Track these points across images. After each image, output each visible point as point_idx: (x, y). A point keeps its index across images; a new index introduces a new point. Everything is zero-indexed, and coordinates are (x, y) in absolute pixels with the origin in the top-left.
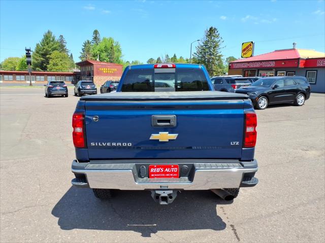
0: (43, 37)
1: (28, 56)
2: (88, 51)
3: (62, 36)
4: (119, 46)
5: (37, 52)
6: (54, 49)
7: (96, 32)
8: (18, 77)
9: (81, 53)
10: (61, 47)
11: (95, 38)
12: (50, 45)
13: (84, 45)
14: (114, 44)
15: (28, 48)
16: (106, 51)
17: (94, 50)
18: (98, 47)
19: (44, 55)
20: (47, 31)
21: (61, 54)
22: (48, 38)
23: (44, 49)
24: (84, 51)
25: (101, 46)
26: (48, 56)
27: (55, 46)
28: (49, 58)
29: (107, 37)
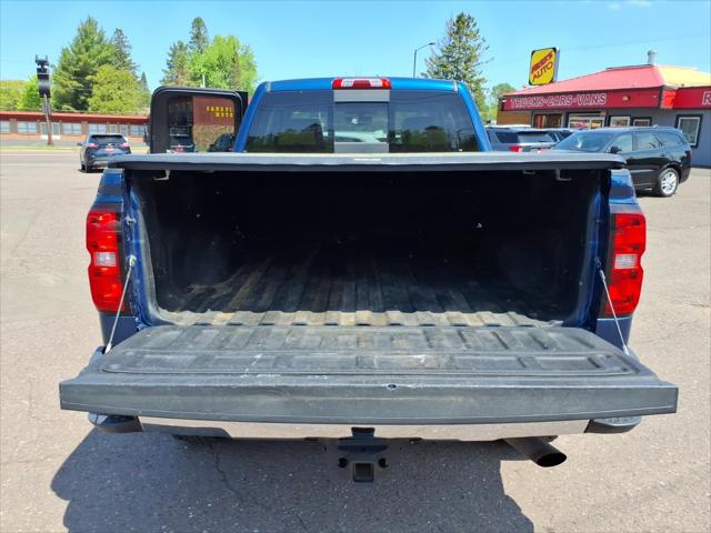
0: (76, 33)
1: (42, 75)
2: (181, 67)
3: (121, 31)
4: (251, 56)
5: (64, 69)
6: (104, 61)
7: (198, 23)
8: (21, 125)
9: (166, 72)
10: (120, 58)
11: (197, 36)
12: (93, 51)
13: (171, 52)
14: (240, 52)
15: (41, 58)
16: (220, 67)
17: (194, 64)
18: (203, 59)
19: (79, 75)
20: (84, 20)
21: (117, 73)
22: (87, 36)
23: (79, 60)
24: (171, 67)
25: (211, 55)
26: (88, 78)
27: (103, 54)
28: (91, 81)
29: (224, 35)
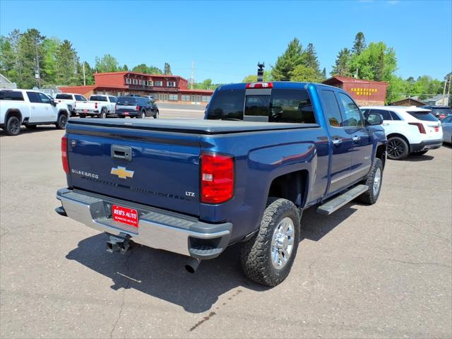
1: (260, 73)
2: (344, 64)
3: (312, 45)
4: (394, 54)
5: (278, 68)
6: (300, 63)
7: (360, 36)
9: (333, 67)
10: (310, 59)
11: (358, 45)
12: (294, 57)
13: (339, 55)
14: (385, 52)
15: (261, 63)
16: (370, 62)
17: (352, 62)
18: (359, 58)
19: (284, 71)
20: (293, 40)
21: (305, 69)
22: (293, 49)
23: (286, 63)
24: (338, 64)
25: (365, 55)
26: (289, 73)
27: (299, 59)
28: (290, 75)
29: (376, 42)
